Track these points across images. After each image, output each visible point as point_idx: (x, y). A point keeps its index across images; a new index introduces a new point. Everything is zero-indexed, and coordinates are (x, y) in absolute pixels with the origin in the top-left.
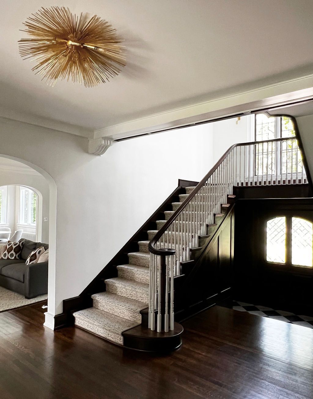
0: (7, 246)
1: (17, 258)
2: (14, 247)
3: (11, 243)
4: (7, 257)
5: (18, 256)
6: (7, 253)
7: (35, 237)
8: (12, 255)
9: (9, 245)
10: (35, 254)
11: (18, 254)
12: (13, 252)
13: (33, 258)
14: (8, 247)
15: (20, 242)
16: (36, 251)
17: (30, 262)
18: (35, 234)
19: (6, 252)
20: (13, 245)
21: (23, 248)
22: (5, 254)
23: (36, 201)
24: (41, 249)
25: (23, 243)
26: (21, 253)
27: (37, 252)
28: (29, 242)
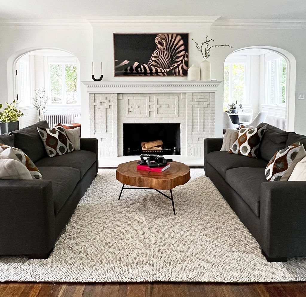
0: (239, 133)
1: (253, 155)
2: (249, 136)
3: (245, 129)
4: (237, 150)
5: (255, 153)
6: (238, 145)
7: (284, 123)
8: (245, 149)
9: (242, 131)
10: (284, 158)
11: (254, 149)
12: (246, 144)
13: (280, 166)
14: (240, 135)
15: (258, 129)
16: (286, 152)
17: (274, 173)
18: (285, 118)
19: (236, 143)
20: (247, 133)
21: (263, 138)
22: (235, 146)
23: (286, 79)
24: (297, 149)
25: (263, 130)
26: (260, 146)
27: (289, 156)
28: (274, 129)
